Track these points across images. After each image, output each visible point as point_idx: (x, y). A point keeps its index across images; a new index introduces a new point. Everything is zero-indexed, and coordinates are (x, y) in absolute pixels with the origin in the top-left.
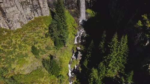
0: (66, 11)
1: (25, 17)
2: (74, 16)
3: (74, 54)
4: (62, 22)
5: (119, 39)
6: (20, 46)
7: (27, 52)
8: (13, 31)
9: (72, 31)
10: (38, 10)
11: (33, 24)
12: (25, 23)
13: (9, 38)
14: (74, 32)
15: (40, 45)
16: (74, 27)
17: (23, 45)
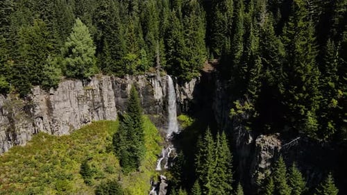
0: (145, 117)
1: (78, 119)
2: (157, 125)
3: (154, 188)
4: (135, 128)
5: (215, 139)
6: (63, 161)
7: (72, 171)
8: (56, 137)
9: (153, 149)
10: (99, 109)
11: (89, 131)
12: (76, 128)
13: (49, 147)
14: (156, 151)
15: (96, 163)
16: (156, 141)
17: (68, 159)
